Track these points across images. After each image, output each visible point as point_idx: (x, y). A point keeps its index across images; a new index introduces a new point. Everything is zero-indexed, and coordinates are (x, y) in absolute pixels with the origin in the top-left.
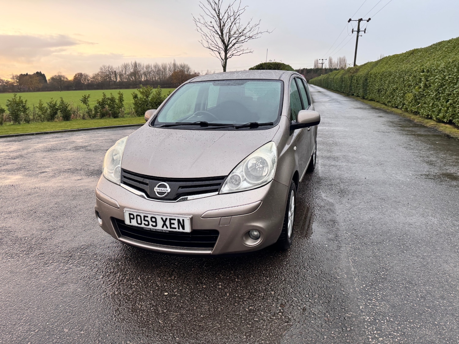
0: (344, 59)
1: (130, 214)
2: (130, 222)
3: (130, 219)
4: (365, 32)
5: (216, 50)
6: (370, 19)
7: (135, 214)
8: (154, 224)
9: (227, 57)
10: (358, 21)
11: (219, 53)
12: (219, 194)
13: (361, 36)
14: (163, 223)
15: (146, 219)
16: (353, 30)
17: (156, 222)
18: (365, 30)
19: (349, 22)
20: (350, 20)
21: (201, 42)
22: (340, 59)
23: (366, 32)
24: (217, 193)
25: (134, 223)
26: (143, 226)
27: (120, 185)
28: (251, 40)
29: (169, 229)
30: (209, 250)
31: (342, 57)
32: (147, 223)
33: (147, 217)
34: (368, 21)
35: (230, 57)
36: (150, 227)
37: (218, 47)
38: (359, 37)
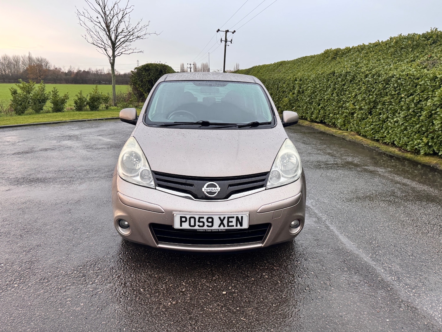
0: (206, 66)
1: (181, 217)
2: (181, 226)
3: (181, 222)
4: (231, 43)
5: (103, 46)
6: (235, 31)
7: (188, 217)
8: (210, 224)
9: (115, 55)
10: (225, 32)
11: (106, 50)
12: (266, 189)
13: (228, 46)
14: (220, 222)
15: (201, 220)
16: (221, 39)
17: (212, 222)
18: (232, 40)
19: (217, 32)
20: (219, 30)
21: (85, 37)
22: (203, 65)
23: (232, 42)
24: (264, 188)
25: (186, 226)
26: (197, 227)
27: (156, 189)
28: (138, 40)
29: (226, 228)
30: (259, 243)
31: (205, 63)
32: (201, 224)
33: (203, 218)
34: (233, 33)
35: (119, 54)
36: (205, 227)
37: (103, 44)
38: (227, 47)
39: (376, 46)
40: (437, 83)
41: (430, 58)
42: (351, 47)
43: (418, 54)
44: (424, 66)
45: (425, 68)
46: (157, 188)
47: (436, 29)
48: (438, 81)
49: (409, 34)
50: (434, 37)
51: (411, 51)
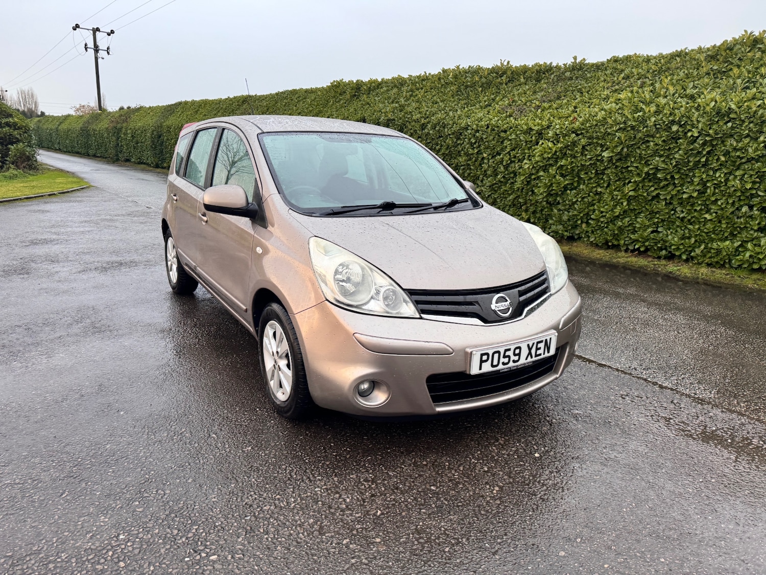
0: (30, 94)
1: (482, 355)
2: (480, 369)
3: (482, 361)
4: (108, 53)
6: (112, 32)
7: (491, 353)
8: (516, 358)
10: (92, 32)
12: (551, 295)
13: (103, 58)
14: (528, 351)
15: (507, 353)
16: (86, 45)
17: (519, 355)
18: (108, 49)
19: (74, 29)
20: (77, 26)
22: (22, 92)
23: (110, 53)
24: (549, 294)
25: (487, 368)
26: (501, 367)
27: (421, 318)
29: (534, 359)
31: (26, 88)
32: (506, 360)
33: (509, 350)
34: (109, 34)
36: (511, 364)
38: (100, 60)
39: (423, 80)
40: (534, 138)
41: (512, 103)
42: (380, 80)
43: (492, 96)
44: (508, 114)
45: (510, 116)
46: (423, 316)
47: (508, 62)
48: (534, 134)
49: (470, 66)
50: (509, 73)
51: (482, 91)
